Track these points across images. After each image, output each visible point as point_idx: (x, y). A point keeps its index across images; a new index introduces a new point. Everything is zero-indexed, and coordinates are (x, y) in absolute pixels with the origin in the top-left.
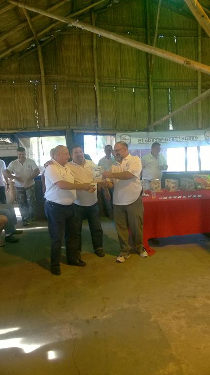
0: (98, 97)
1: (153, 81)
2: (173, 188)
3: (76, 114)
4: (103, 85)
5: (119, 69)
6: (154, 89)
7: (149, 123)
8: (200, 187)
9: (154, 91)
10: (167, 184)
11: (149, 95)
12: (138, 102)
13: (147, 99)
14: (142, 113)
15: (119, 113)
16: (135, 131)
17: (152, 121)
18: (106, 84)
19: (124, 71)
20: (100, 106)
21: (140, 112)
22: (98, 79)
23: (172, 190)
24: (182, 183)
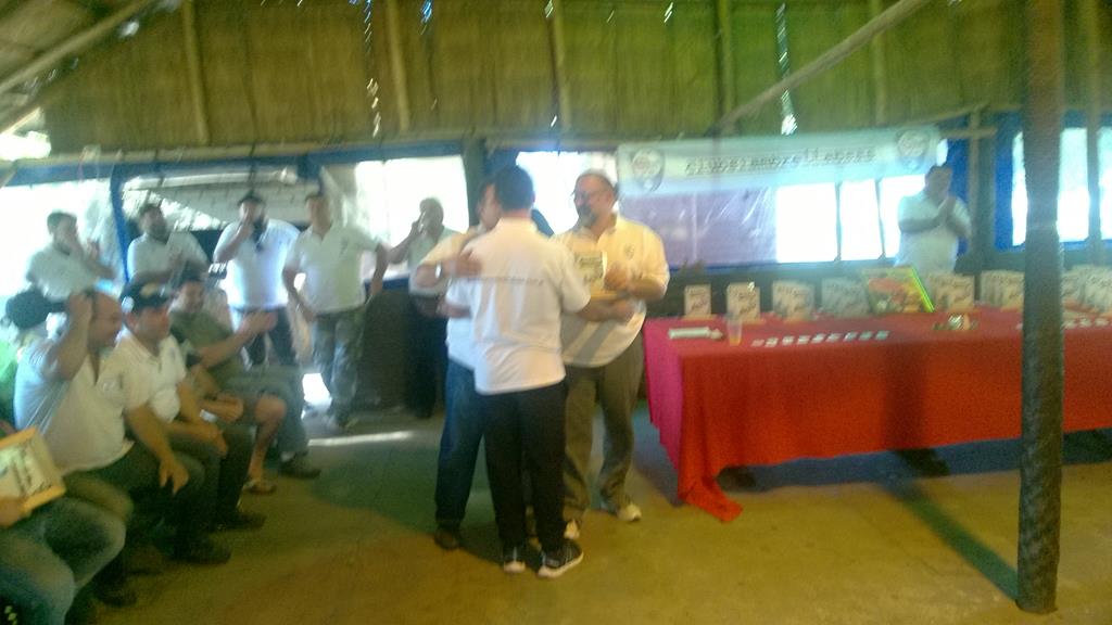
0: (558, 37)
2: (796, 309)
3: (494, 90)
6: (734, 7)
7: (720, 111)
8: (882, 305)
9: (732, 14)
10: (777, 297)
11: (716, 26)
13: (712, 41)
14: (696, 82)
15: (626, 82)
17: (728, 104)
20: (564, 66)
21: (693, 80)
23: (794, 317)
24: (827, 294)
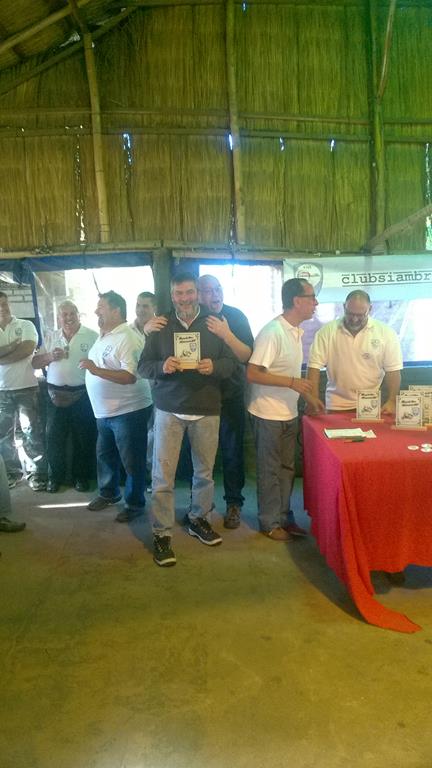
0: (237, 163)
1: (384, 124)
3: (181, 210)
4: (253, 133)
5: (295, 92)
6: (387, 143)
7: (373, 232)
9: (386, 148)
11: (373, 158)
12: (342, 177)
13: (368, 171)
14: (352, 206)
15: (293, 207)
16: (332, 253)
17: (380, 227)
18: (261, 130)
19: (309, 97)
20: (241, 190)
21: (349, 205)
22: (239, 117)
